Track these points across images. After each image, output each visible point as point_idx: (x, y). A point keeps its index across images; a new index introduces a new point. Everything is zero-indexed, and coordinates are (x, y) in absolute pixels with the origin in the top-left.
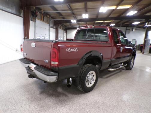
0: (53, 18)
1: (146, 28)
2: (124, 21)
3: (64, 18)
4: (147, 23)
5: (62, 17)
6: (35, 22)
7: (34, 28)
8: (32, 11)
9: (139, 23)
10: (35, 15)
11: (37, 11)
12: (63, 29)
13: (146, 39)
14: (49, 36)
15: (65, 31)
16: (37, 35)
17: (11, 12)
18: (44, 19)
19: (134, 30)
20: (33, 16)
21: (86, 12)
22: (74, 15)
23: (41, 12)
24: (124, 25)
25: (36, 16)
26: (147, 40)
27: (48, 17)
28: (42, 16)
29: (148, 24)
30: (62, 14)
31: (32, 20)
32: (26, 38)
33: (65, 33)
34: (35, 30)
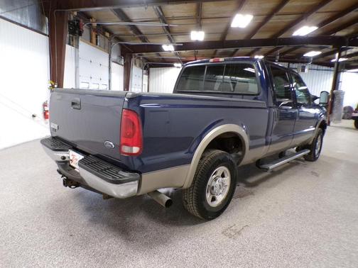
0: (118, 39)
1: (336, 65)
2: (285, 48)
3: (144, 39)
4: (337, 55)
5: (141, 38)
6: (77, 47)
7: (74, 63)
8: (69, 22)
9: (318, 53)
10: (77, 32)
11: (81, 20)
12: (140, 66)
13: (334, 91)
14: (110, 81)
15: (145, 71)
16: (81, 79)
17: (19, 22)
18: (97, 40)
19: (306, 70)
20: (72, 32)
21: (199, 26)
22: (170, 32)
23: (91, 24)
24: (284, 58)
25: (80, 34)
26: (338, 94)
27: (107, 37)
28: (94, 34)
29: (339, 57)
30: (142, 31)
31: (69, 44)
32: (56, 86)
33: (145, 77)
34: (77, 68)
